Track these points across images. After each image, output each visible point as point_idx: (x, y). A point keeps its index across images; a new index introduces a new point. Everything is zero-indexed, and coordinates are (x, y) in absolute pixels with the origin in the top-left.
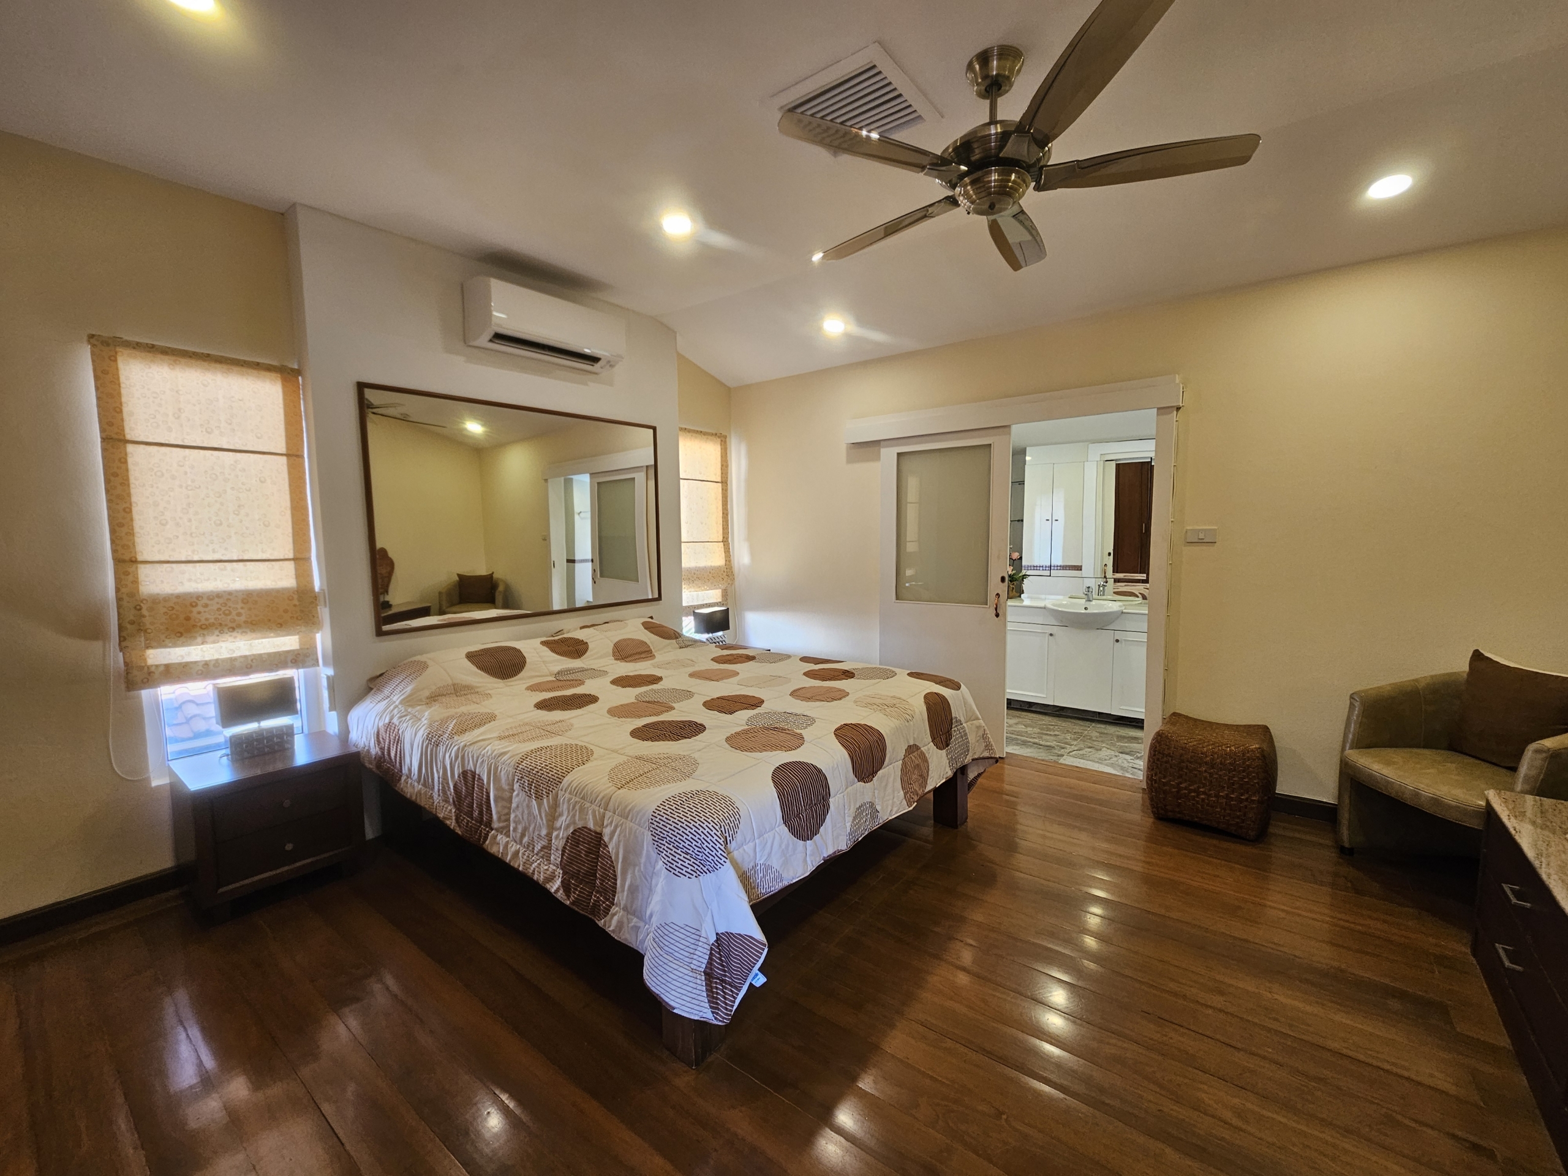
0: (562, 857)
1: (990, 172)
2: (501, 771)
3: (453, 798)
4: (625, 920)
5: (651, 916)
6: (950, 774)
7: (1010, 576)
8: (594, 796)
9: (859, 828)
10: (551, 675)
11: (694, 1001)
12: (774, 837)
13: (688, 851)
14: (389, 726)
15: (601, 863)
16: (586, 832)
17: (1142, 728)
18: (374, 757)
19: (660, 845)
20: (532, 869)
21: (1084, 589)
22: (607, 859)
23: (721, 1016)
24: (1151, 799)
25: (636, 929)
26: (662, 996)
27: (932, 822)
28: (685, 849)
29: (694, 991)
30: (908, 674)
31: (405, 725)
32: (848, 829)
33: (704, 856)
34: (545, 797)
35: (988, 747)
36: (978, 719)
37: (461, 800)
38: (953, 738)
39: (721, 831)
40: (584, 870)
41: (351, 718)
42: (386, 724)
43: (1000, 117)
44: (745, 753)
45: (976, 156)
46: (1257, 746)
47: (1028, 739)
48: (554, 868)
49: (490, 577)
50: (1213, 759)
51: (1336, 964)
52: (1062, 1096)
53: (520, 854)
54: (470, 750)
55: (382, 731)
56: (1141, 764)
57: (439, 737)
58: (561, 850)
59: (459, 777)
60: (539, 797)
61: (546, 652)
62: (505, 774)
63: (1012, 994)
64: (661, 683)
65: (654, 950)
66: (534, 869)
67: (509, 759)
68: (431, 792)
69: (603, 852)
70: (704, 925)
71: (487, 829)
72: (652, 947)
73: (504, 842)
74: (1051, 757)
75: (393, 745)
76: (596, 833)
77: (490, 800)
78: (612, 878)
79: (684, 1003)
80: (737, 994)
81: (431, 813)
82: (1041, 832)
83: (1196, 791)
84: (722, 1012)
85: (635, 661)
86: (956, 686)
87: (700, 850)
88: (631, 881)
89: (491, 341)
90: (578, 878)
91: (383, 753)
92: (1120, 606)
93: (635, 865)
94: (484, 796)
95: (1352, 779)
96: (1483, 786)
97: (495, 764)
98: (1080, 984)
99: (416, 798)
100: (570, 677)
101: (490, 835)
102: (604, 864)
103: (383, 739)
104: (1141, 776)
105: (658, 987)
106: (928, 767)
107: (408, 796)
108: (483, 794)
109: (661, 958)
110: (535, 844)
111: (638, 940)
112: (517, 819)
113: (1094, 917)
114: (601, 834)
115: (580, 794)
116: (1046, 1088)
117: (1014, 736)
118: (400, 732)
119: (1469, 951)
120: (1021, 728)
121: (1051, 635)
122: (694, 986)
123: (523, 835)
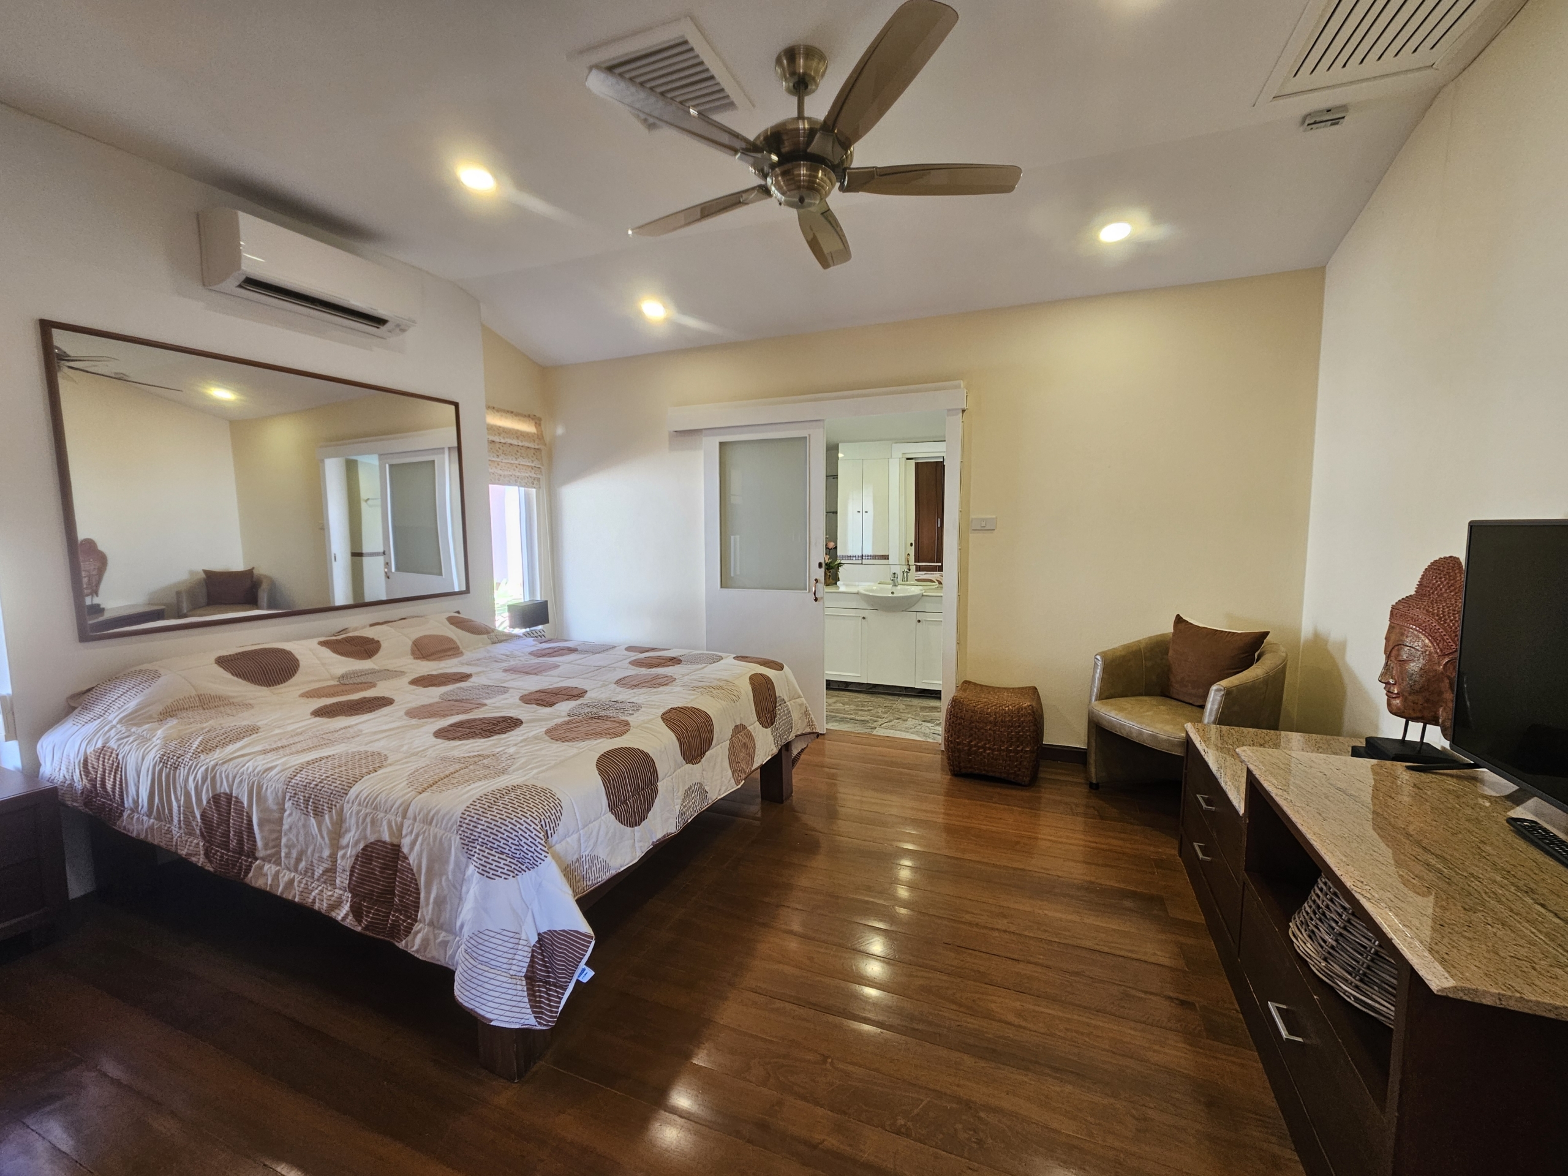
0: (350, 879)
1: (799, 166)
2: (267, 789)
3: (201, 829)
4: (431, 936)
5: (462, 926)
6: (775, 751)
7: (826, 564)
8: (389, 804)
9: (687, 810)
10: (333, 678)
11: (514, 1009)
12: (600, 827)
13: (503, 850)
14: (102, 752)
15: (400, 878)
16: (380, 846)
17: (940, 698)
18: (80, 792)
19: (470, 848)
20: (312, 897)
21: (891, 576)
22: (407, 872)
23: (546, 1020)
24: (949, 758)
25: (445, 944)
26: (477, 1010)
27: (760, 799)
28: (500, 849)
29: (515, 998)
30: (734, 658)
31: (127, 748)
32: (678, 811)
33: (522, 853)
34: (326, 812)
35: (810, 723)
36: (799, 697)
37: (212, 830)
38: (778, 716)
39: (542, 825)
40: (378, 888)
41: (42, 746)
42: (99, 749)
43: (807, 114)
44: (567, 743)
45: (786, 148)
46: (1029, 704)
47: (846, 716)
48: (341, 892)
49: (249, 574)
50: (995, 718)
51: (1088, 878)
52: (879, 1030)
53: (296, 883)
54: (224, 769)
55: (92, 760)
56: (940, 729)
57: (179, 758)
58: (348, 871)
59: (208, 802)
60: (318, 813)
61: (326, 653)
62: (272, 792)
63: (835, 948)
64: (470, 680)
65: (466, 963)
66: (315, 897)
67: (276, 775)
68: (168, 825)
69: (402, 865)
70: (523, 927)
71: (250, 860)
72: (464, 960)
73: (273, 872)
74: (866, 731)
75: (110, 774)
76: (393, 845)
77: (252, 825)
78: (414, 893)
79: (502, 1012)
80: (563, 994)
81: (168, 851)
82: (859, 798)
83: (983, 747)
84: (546, 1015)
85: (440, 659)
86: (779, 667)
87: (517, 848)
88: (437, 893)
89: (240, 286)
90: (372, 898)
91: (94, 786)
92: (921, 590)
93: (441, 875)
94: (245, 822)
95: (1097, 726)
96: (1183, 721)
97: (259, 783)
98: (893, 928)
99: (146, 836)
100: (358, 680)
101: (254, 866)
102: (404, 879)
103: (94, 768)
104: (940, 739)
105: (472, 1002)
106: (755, 745)
107: (134, 834)
108: (243, 819)
109: (474, 969)
110: (315, 868)
111: (447, 956)
112: (290, 843)
113: (905, 870)
114: (399, 846)
115: (372, 804)
116: (866, 1027)
117: (833, 714)
118: (120, 757)
119: (1176, 852)
120: (839, 706)
121: (864, 618)
122: (514, 992)
123: (298, 860)
